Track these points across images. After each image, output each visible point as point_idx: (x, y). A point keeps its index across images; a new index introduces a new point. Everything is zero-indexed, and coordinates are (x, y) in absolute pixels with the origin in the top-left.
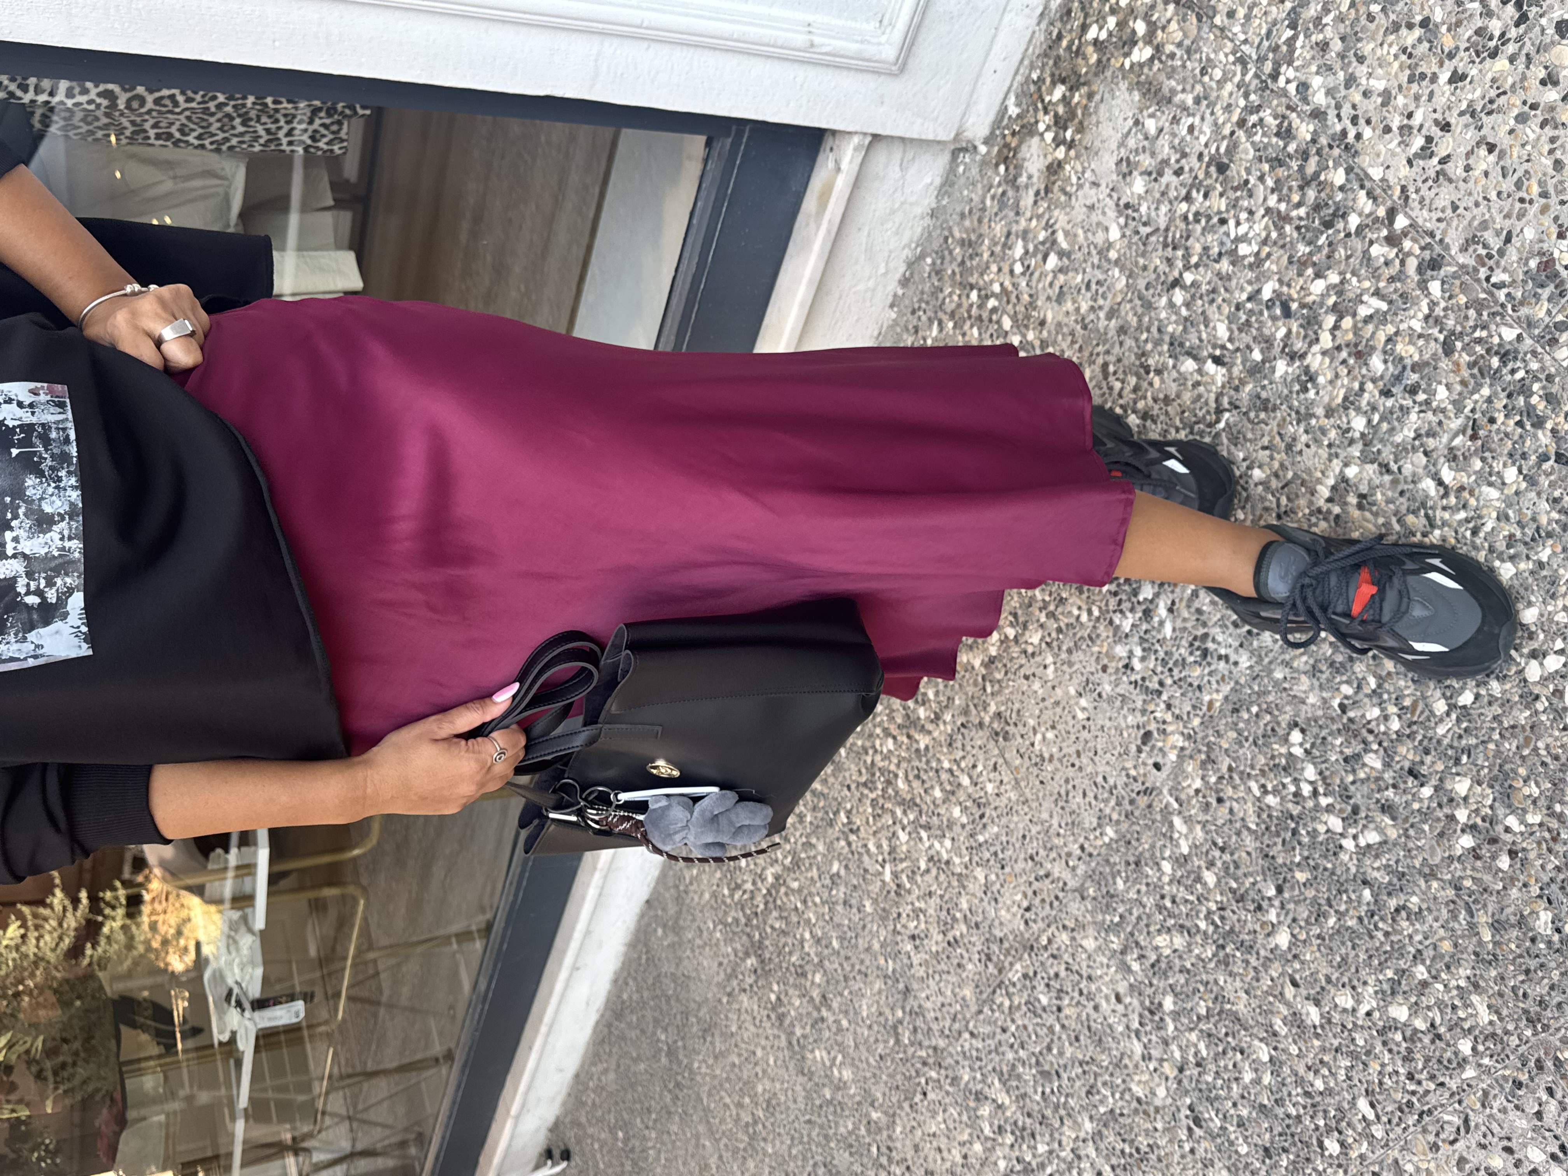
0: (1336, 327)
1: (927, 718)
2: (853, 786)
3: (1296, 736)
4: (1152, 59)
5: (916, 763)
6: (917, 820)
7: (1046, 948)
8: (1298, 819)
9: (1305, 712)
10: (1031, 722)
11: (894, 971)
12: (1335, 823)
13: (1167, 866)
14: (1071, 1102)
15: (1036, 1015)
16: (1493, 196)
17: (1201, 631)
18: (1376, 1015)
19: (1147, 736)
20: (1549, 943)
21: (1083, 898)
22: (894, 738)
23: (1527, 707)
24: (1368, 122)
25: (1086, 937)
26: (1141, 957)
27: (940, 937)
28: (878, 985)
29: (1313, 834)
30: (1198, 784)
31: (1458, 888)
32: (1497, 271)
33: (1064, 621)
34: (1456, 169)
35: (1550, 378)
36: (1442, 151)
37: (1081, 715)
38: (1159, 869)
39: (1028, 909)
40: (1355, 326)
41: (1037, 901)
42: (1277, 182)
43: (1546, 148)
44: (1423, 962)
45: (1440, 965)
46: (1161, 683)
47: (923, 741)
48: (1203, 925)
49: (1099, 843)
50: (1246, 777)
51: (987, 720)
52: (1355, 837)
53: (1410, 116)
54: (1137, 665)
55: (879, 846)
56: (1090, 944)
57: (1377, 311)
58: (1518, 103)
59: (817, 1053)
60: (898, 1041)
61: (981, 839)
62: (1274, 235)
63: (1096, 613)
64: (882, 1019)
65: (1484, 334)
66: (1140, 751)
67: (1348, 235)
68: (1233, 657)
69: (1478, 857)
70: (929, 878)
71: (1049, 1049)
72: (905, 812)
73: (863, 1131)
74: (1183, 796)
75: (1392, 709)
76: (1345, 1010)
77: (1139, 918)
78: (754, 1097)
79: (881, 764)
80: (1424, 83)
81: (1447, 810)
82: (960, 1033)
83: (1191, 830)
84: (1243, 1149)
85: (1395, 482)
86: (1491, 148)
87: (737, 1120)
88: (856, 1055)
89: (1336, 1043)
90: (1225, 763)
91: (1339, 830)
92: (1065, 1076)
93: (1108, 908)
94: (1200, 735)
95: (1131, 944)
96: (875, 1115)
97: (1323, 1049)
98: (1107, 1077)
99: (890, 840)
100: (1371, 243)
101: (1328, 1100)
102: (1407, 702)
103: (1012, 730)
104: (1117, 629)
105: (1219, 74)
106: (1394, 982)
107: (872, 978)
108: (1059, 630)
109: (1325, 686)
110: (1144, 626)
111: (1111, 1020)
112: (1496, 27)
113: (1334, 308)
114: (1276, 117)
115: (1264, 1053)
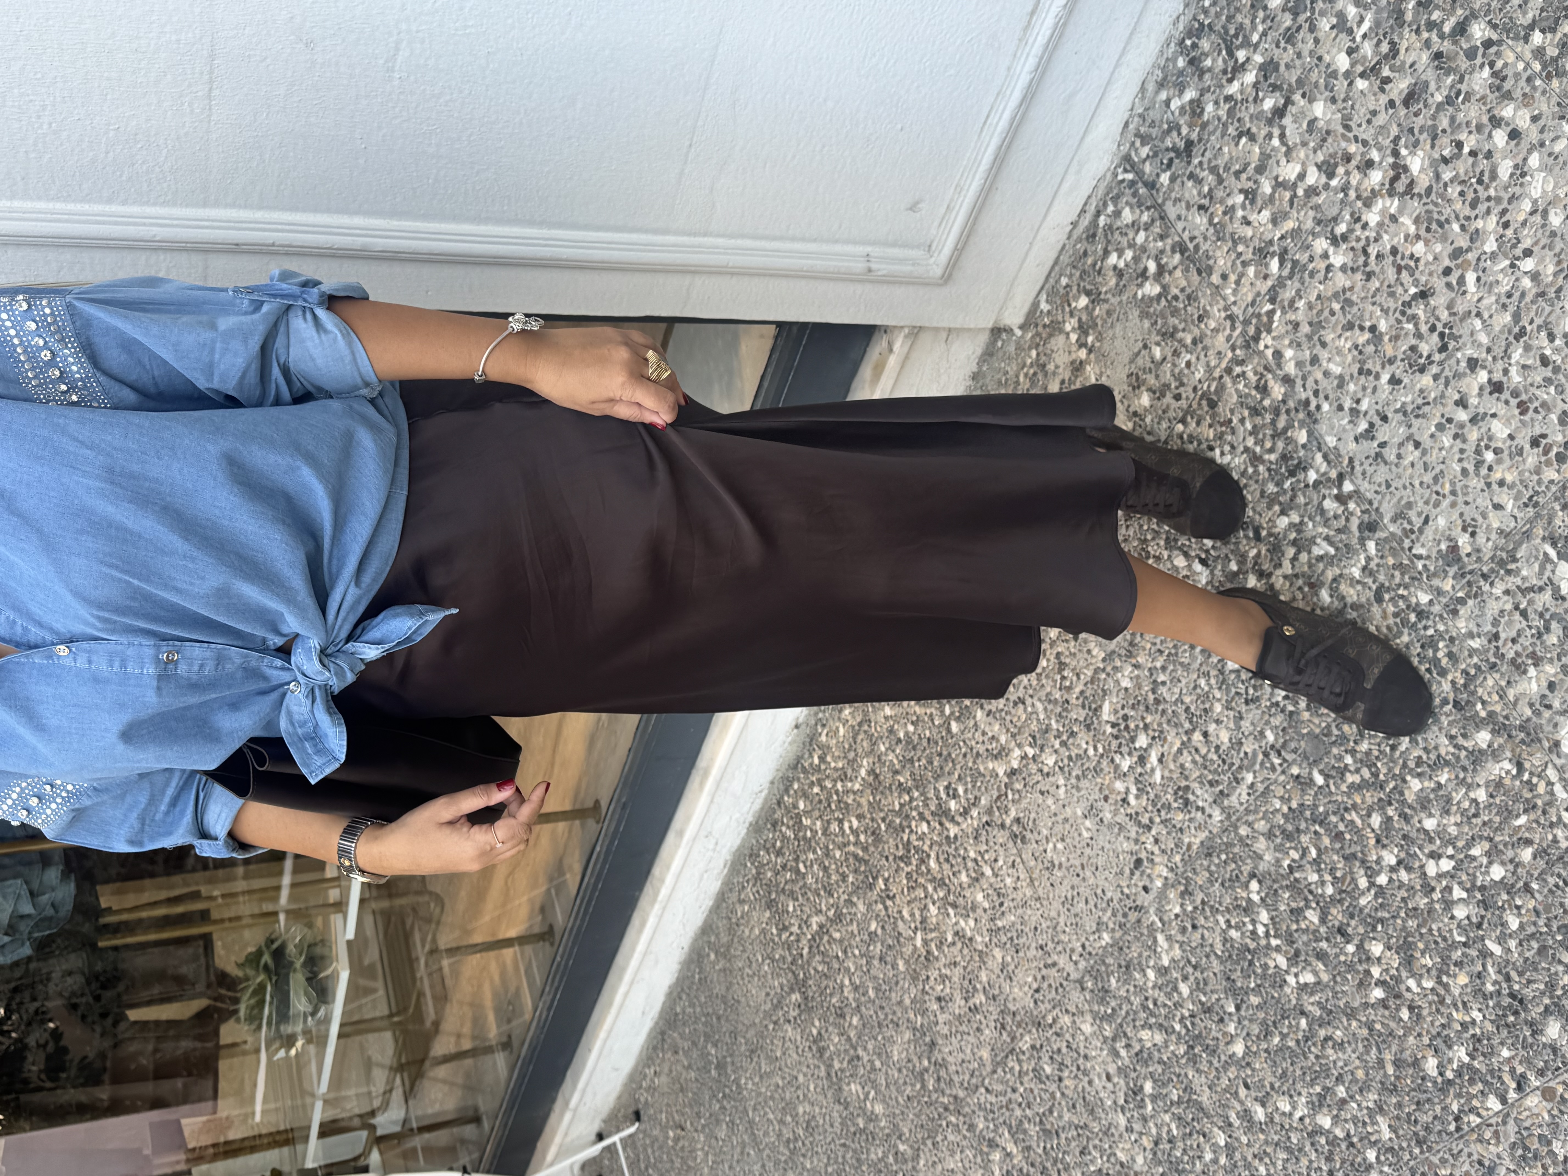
0: (1295, 558)
1: (957, 811)
2: (891, 858)
3: (1254, 885)
4: (1159, 296)
5: (946, 848)
6: (946, 897)
7: (1051, 1026)
8: (1253, 952)
9: (1262, 867)
10: (1045, 832)
11: (922, 1025)
12: (1282, 962)
13: (1151, 974)
14: (1068, 1159)
15: (1041, 1082)
16: (1417, 483)
17: (1183, 783)
18: (1307, 1121)
19: (1138, 862)
20: (1435, 1083)
21: (1083, 989)
22: (928, 822)
23: (1426, 896)
24: (1326, 398)
25: (1084, 1022)
26: (1128, 1046)
27: (962, 1003)
28: (908, 1035)
29: (1265, 967)
30: (1177, 910)
31: (1371, 1029)
32: (1417, 545)
33: (1074, 752)
34: (1390, 454)
35: (1452, 640)
36: (1381, 437)
37: (1086, 834)
38: (1145, 975)
39: (1037, 991)
40: (1309, 561)
41: (1045, 985)
42: (1255, 427)
43: (1457, 456)
44: (1343, 1083)
45: (1355, 1088)
46: (1151, 820)
47: (953, 830)
48: (1177, 1027)
49: (1097, 945)
50: (1215, 911)
51: (1008, 822)
52: (1296, 975)
53: (1358, 401)
54: (1132, 801)
55: (912, 915)
56: (1087, 1028)
57: (1327, 554)
58: (1438, 415)
59: (853, 1086)
60: (924, 1086)
61: (1000, 924)
62: (1250, 470)
63: (1101, 750)
64: (910, 1065)
65: (1405, 593)
66: (1132, 874)
67: (1307, 486)
68: (1208, 811)
69: (1386, 1007)
70: (955, 950)
71: (1051, 1112)
72: (935, 889)
73: (891, 1159)
74: (1166, 918)
75: (1327, 877)
76: (1284, 1114)
77: (1127, 1013)
78: (795, 1116)
79: (916, 843)
80: (1371, 378)
81: (1365, 966)
82: (977, 1087)
83: (1171, 948)
86: (1417, 445)
87: (779, 1135)
88: (887, 1094)
89: (1276, 1138)
90: (1199, 897)
91: (1285, 967)
92: (1063, 1136)
93: (1102, 1001)
94: (1181, 870)
95: (1120, 1034)
96: (902, 1147)
97: (1266, 1142)
98: (1097, 1142)
99: (922, 910)
100: (1324, 497)
102: (1339, 874)
103: (1028, 835)
104: (1117, 767)
105: (1212, 324)
106: (1322, 1097)
107: (903, 1028)
108: (1070, 758)
109: (1278, 848)
110: (1139, 770)
111: (1102, 1095)
112: (1425, 348)
113: (1294, 543)
114: (1256, 373)
115: (1221, 1139)
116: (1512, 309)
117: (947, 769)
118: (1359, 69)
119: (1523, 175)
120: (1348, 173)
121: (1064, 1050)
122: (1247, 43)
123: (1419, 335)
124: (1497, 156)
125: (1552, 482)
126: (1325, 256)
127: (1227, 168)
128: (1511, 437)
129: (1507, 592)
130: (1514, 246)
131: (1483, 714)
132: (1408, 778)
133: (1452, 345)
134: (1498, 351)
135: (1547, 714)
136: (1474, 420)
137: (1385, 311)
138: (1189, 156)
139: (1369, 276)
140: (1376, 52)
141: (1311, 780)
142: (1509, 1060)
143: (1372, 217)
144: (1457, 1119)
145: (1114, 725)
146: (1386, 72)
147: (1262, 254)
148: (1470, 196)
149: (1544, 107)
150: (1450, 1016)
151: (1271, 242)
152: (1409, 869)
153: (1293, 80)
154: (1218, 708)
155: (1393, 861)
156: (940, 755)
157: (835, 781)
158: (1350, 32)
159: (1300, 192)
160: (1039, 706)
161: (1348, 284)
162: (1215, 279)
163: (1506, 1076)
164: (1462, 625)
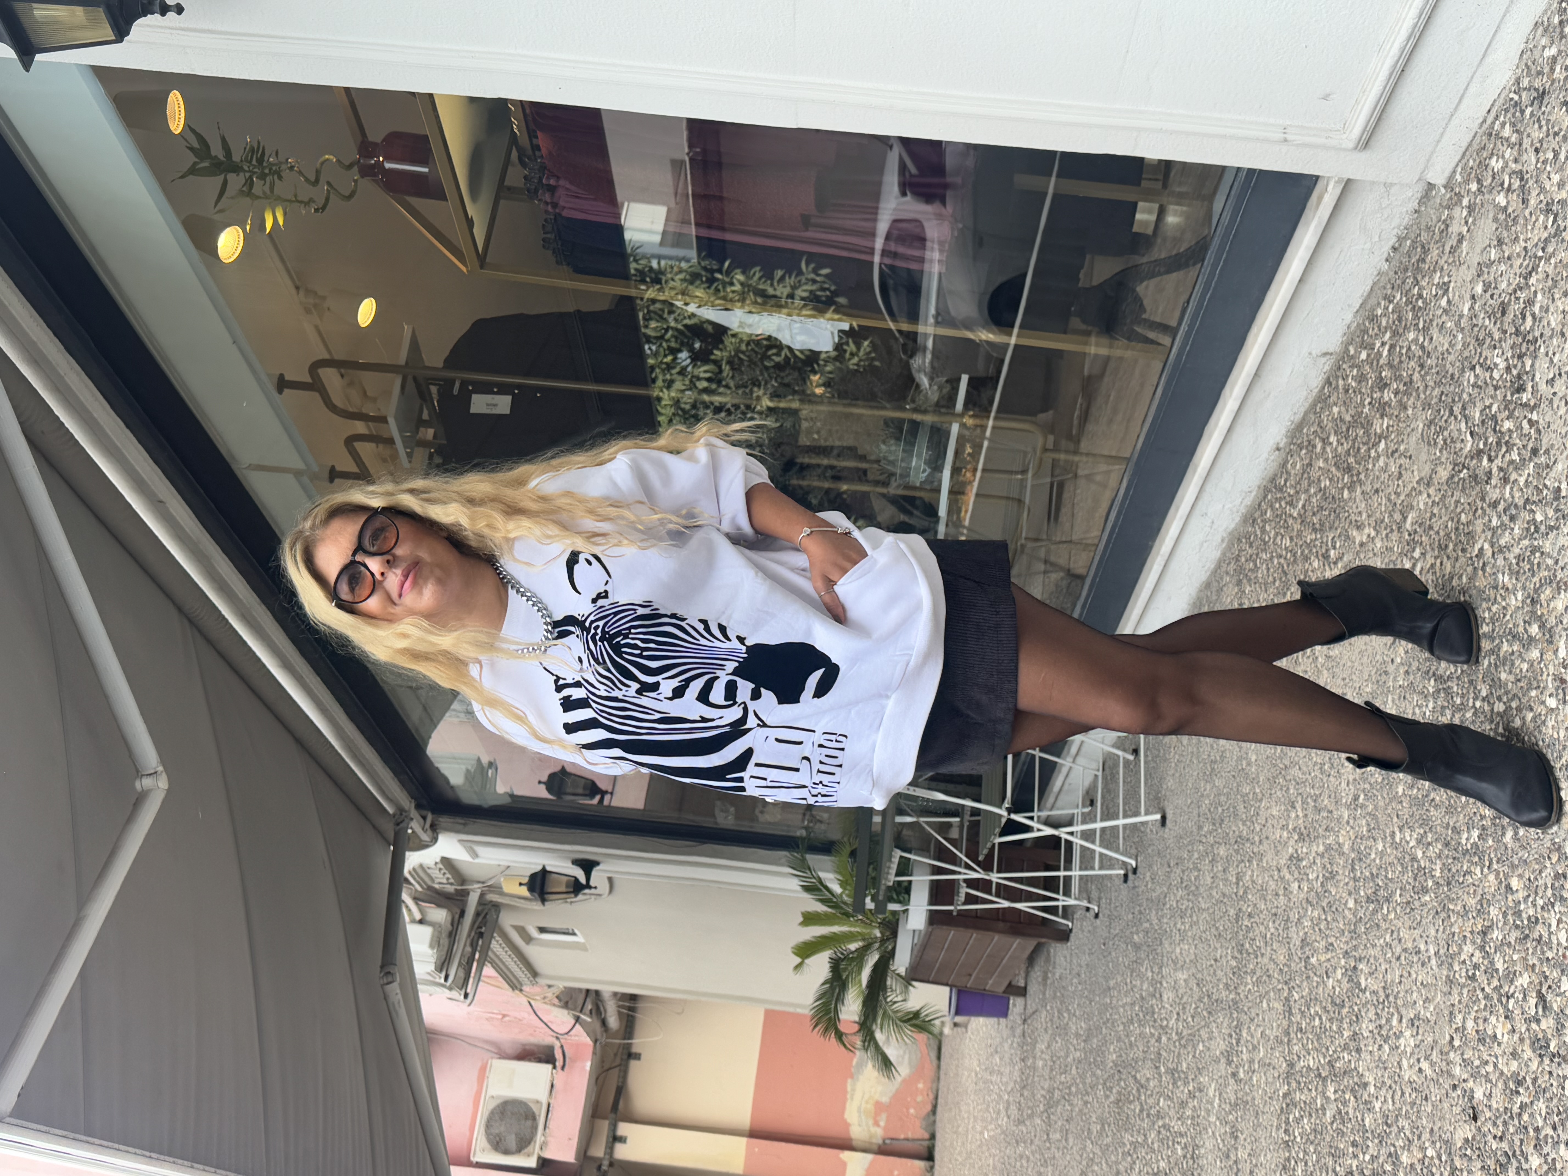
0: (1504, 456)
4: (1504, 208)
14: (1320, 830)
16: (1559, 432)
18: (1413, 850)
20: (1463, 848)
24: (1544, 342)
32: (1548, 477)
34: (1555, 403)
35: (1542, 553)
36: (1556, 387)
40: (1508, 462)
42: (1514, 344)
45: (1435, 838)
53: (1554, 354)
57: (1516, 460)
62: (1504, 376)
65: (1535, 509)
67: (1521, 404)
76: (1406, 841)
84: (1362, 893)
85: (1494, 565)
89: (1400, 856)
92: (1321, 814)
96: (1258, 790)
100: (1525, 417)
101: (1390, 884)
105: (1518, 249)
106: (1422, 837)
113: (1507, 443)
114: (1524, 302)
115: (1380, 847)
131: (1539, 613)
138: (1542, 102)
144: (1464, 875)
147: (1549, 208)
151: (1553, 202)
156: (1335, 512)
157: (1287, 504)
160: (1384, 500)
162: (1527, 213)
163: (1486, 857)
164: (1547, 547)
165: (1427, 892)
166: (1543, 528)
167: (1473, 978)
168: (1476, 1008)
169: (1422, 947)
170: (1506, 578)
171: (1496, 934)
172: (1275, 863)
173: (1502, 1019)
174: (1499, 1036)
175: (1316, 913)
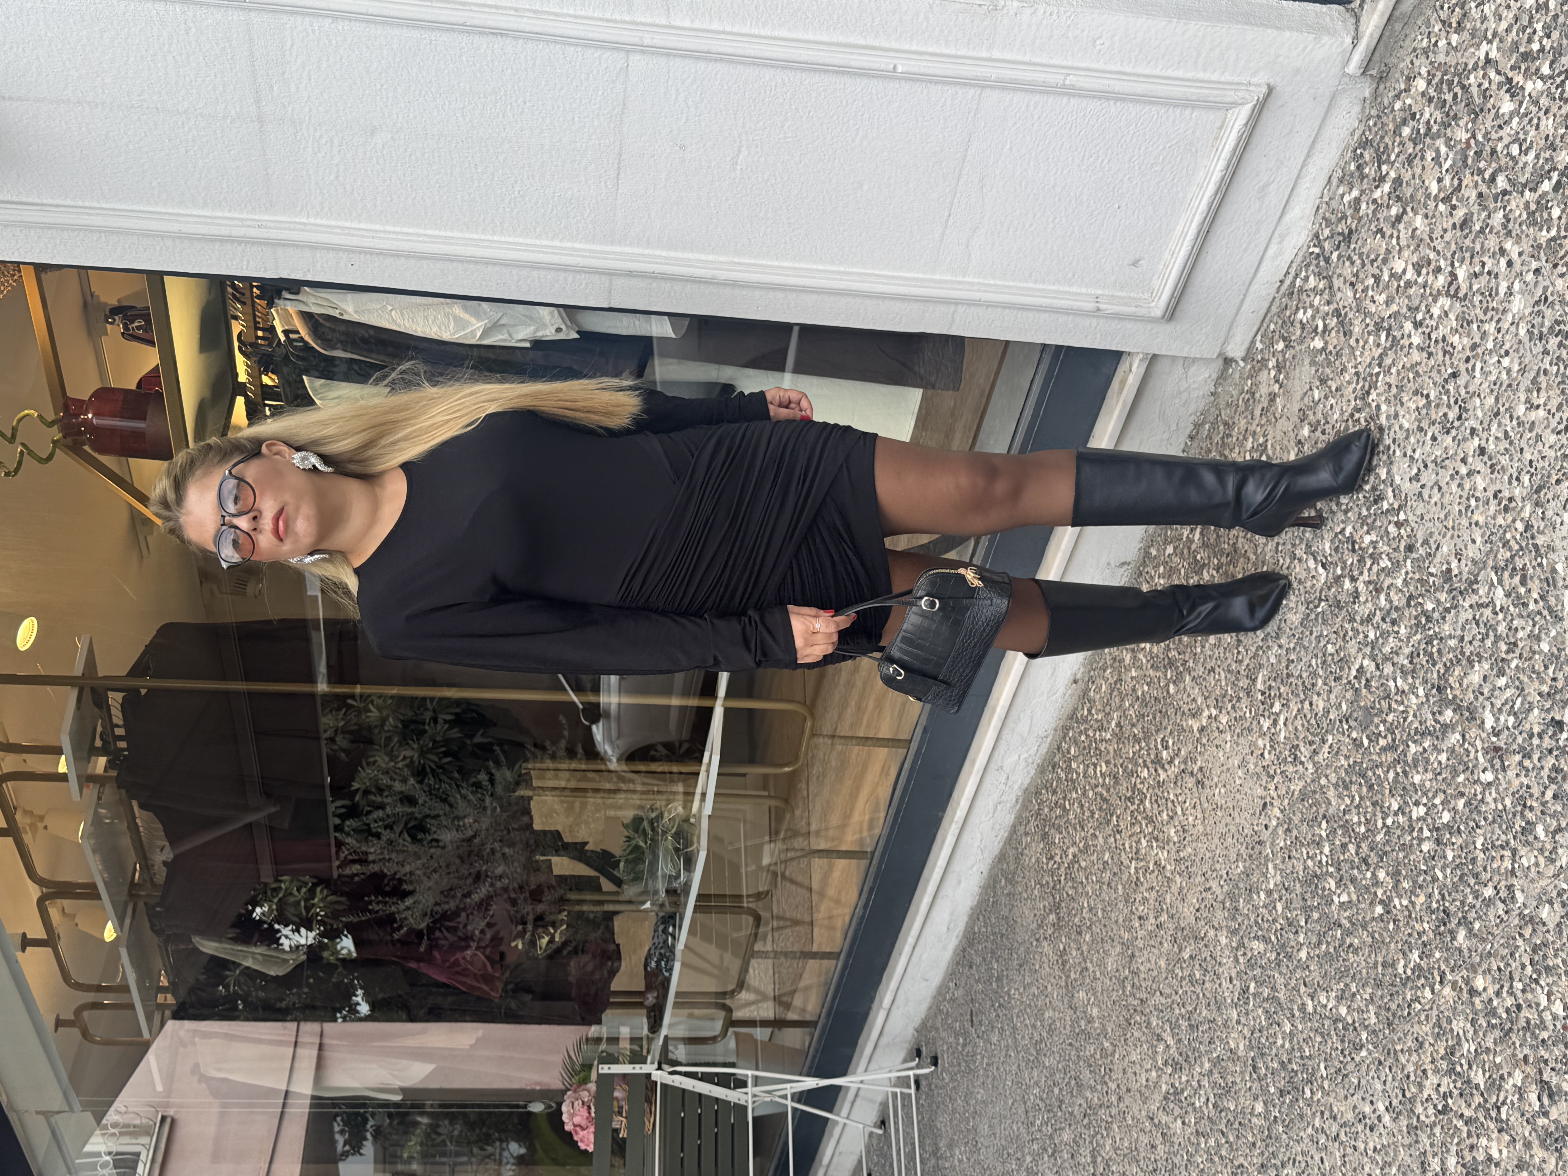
0: (1370, 569)
1: (1166, 760)
2: (1123, 798)
3: (1324, 825)
4: (1322, 349)
5: (1157, 791)
6: (1152, 832)
7: (1203, 939)
8: (1319, 878)
9: (1331, 811)
10: (1216, 779)
11: (1128, 940)
12: (1333, 885)
13: (1263, 895)
14: (1201, 1048)
15: (1193, 985)
16: (1436, 518)
17: (1296, 743)
18: (1334, 1010)
19: (1265, 805)
20: (1401, 978)
21: (1224, 908)
22: (1148, 769)
23: (1410, 834)
24: (1399, 445)
25: (1222, 935)
27: (1153, 921)
28: (1118, 949)
29: (1324, 889)
31: (1373, 938)
32: (1432, 565)
34: (1426, 494)
35: (1441, 639)
36: (1424, 479)
37: (1238, 782)
38: (1259, 897)
39: (1198, 910)
41: (1203, 907)
43: (1458, 500)
44: (1355, 981)
45: (1361, 984)
46: (1275, 772)
47: (1163, 776)
48: (1273, 938)
49: (1235, 872)
50: (1302, 845)
51: (1195, 771)
52: (1339, 896)
53: (1414, 451)
54: (1266, 755)
55: (1131, 847)
56: (1224, 941)
57: (1386, 567)
58: (1452, 467)
59: (1081, 993)
60: (1124, 991)
61: (1182, 854)
63: (1253, 713)
64: (1117, 974)
65: (1422, 601)
66: (1260, 814)
67: (1382, 513)
68: (1306, 765)
69: (1382, 921)
70: (1153, 876)
71: (1196, 1009)
72: (1147, 825)
73: (1098, 1056)
74: (1275, 851)
75: (1363, 820)
76: (1322, 1005)
77: (1247, 927)
78: (1042, 1021)
79: (1139, 786)
80: (1422, 434)
81: (1375, 889)
82: (1155, 991)
83: (1275, 874)
84: (1272, 1090)
85: (1380, 677)
86: (1440, 489)
87: (1031, 1038)
88: (1101, 998)
89: (1317, 1026)
90: (1294, 833)
91: (1334, 889)
92: (1200, 1029)
93: (1234, 918)
94: (1287, 812)
95: (1241, 945)
96: (1106, 1044)
97: (1311, 1029)
98: (1219, 1033)
99: (1137, 843)
100: (1390, 522)
101: (1310, 1063)
102: (1368, 816)
103: (1207, 782)
104: (1261, 727)
105: (1347, 378)
106: (1343, 991)
107: (1115, 943)
108: (1235, 718)
109: (1340, 796)
110: (1273, 730)
111: (1226, 994)
112: (1452, 416)
113: (1371, 556)
114: (1366, 421)
115: (1288, 1028)
116: (1495, 393)
117: (1164, 724)
118: (1442, 195)
119: (1511, 294)
120: (1428, 273)
121: (1209, 958)
122: (1388, 161)
123: (1449, 406)
124: (1500, 277)
125: (1500, 526)
126: (1409, 336)
127: (1368, 257)
128: (1485, 490)
129: (1471, 606)
130: (1501, 347)
131: (1450, 697)
132: (1410, 743)
133: (1464, 415)
134: (1485, 425)
135: (1481, 698)
136: (1470, 474)
137: (1435, 384)
138: (1349, 242)
139: (1430, 355)
140: (1452, 185)
141: (1362, 743)
142: (1438, 960)
143: (1436, 311)
144: (1409, 1006)
145: (1263, 693)
146: (1454, 202)
147: (1378, 327)
148: (1485, 305)
149: (1525, 247)
150: (1413, 928)
151: (1383, 319)
152: (1403, 813)
153: (1408, 195)
154: (1320, 682)
155: (1396, 808)
156: (1160, 712)
157: (1095, 731)
158: (1441, 167)
159: (1402, 284)
160: (1223, 675)
161: (1419, 360)
162: (1352, 342)
163: (1436, 972)
164: (1447, 629)
165: (1362, 1046)
166: (1436, 615)
167: (1446, 1110)
168: (1456, 1140)
169: (1367, 1109)
170: (1400, 682)
171: (1468, 1047)
172: (1144, 1113)
173: (1495, 1135)
174: (1495, 1155)
175: (1212, 1142)
